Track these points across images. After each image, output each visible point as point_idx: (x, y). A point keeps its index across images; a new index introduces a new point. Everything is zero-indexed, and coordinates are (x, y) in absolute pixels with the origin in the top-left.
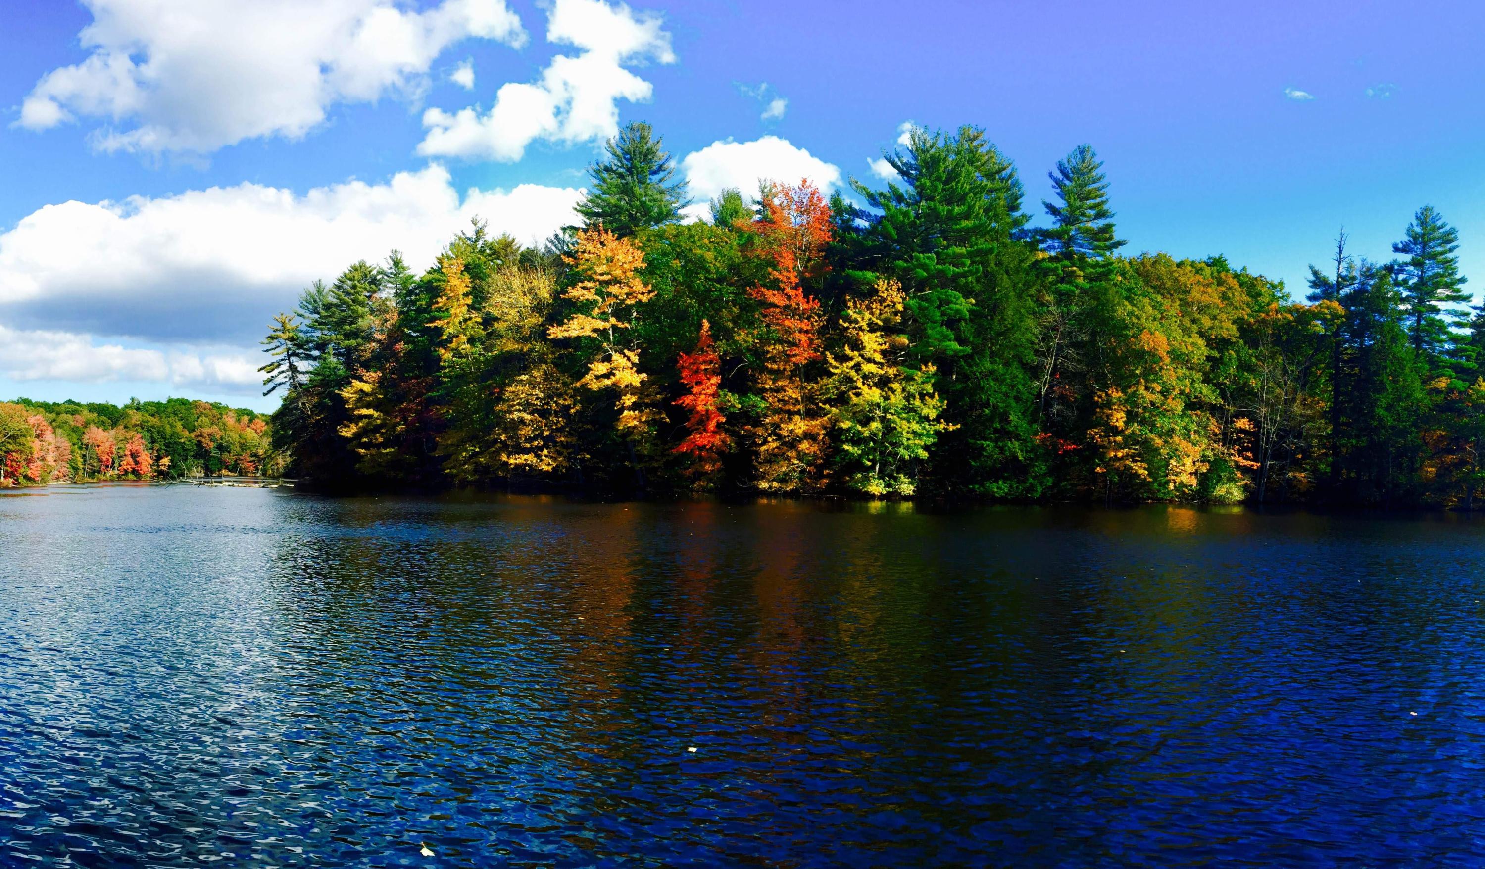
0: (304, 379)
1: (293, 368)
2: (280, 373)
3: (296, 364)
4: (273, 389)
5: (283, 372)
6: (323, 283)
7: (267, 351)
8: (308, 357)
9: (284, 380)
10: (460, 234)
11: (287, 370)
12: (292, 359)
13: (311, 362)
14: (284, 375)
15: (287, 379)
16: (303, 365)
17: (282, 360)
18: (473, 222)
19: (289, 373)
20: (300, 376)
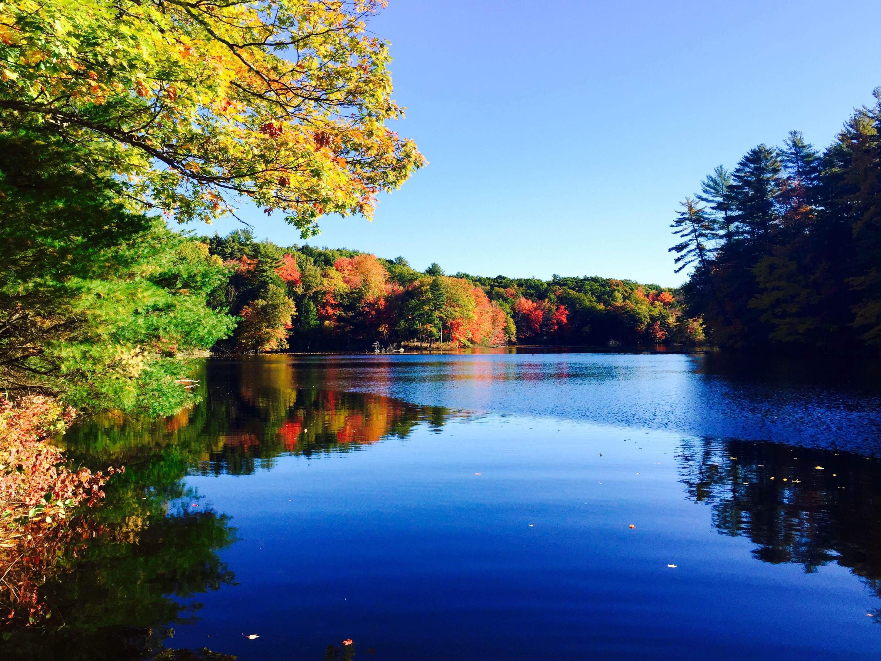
0: (711, 256)
1: (700, 248)
2: (689, 252)
3: (704, 243)
4: (684, 266)
5: (692, 251)
6: (725, 168)
7: (676, 233)
8: (716, 236)
9: (693, 258)
10: (862, 109)
11: (696, 249)
12: (700, 239)
13: (718, 240)
14: (693, 253)
15: (696, 257)
16: (710, 244)
17: (690, 240)
18: (874, 94)
19: (697, 251)
20: (708, 254)
